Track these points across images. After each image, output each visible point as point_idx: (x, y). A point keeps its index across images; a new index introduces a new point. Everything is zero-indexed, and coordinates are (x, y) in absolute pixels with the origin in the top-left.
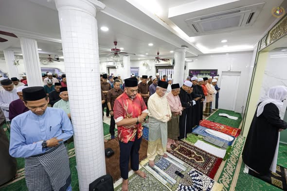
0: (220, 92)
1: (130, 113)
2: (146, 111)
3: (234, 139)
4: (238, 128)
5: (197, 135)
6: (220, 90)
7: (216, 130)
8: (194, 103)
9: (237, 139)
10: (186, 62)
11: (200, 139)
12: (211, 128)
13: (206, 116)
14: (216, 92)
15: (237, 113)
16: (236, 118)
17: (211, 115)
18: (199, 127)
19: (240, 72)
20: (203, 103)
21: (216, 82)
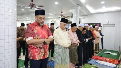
0: (104, 37)
1: (38, 36)
2: (51, 37)
3: (117, 66)
4: (118, 59)
5: (91, 64)
6: (104, 36)
7: (103, 61)
8: (87, 40)
9: (119, 66)
10: (80, 19)
11: (93, 66)
12: (100, 60)
13: (96, 53)
14: (101, 37)
15: (116, 52)
16: (116, 54)
17: (100, 53)
18: (92, 60)
19: (115, 24)
20: (93, 43)
21: (101, 30)
